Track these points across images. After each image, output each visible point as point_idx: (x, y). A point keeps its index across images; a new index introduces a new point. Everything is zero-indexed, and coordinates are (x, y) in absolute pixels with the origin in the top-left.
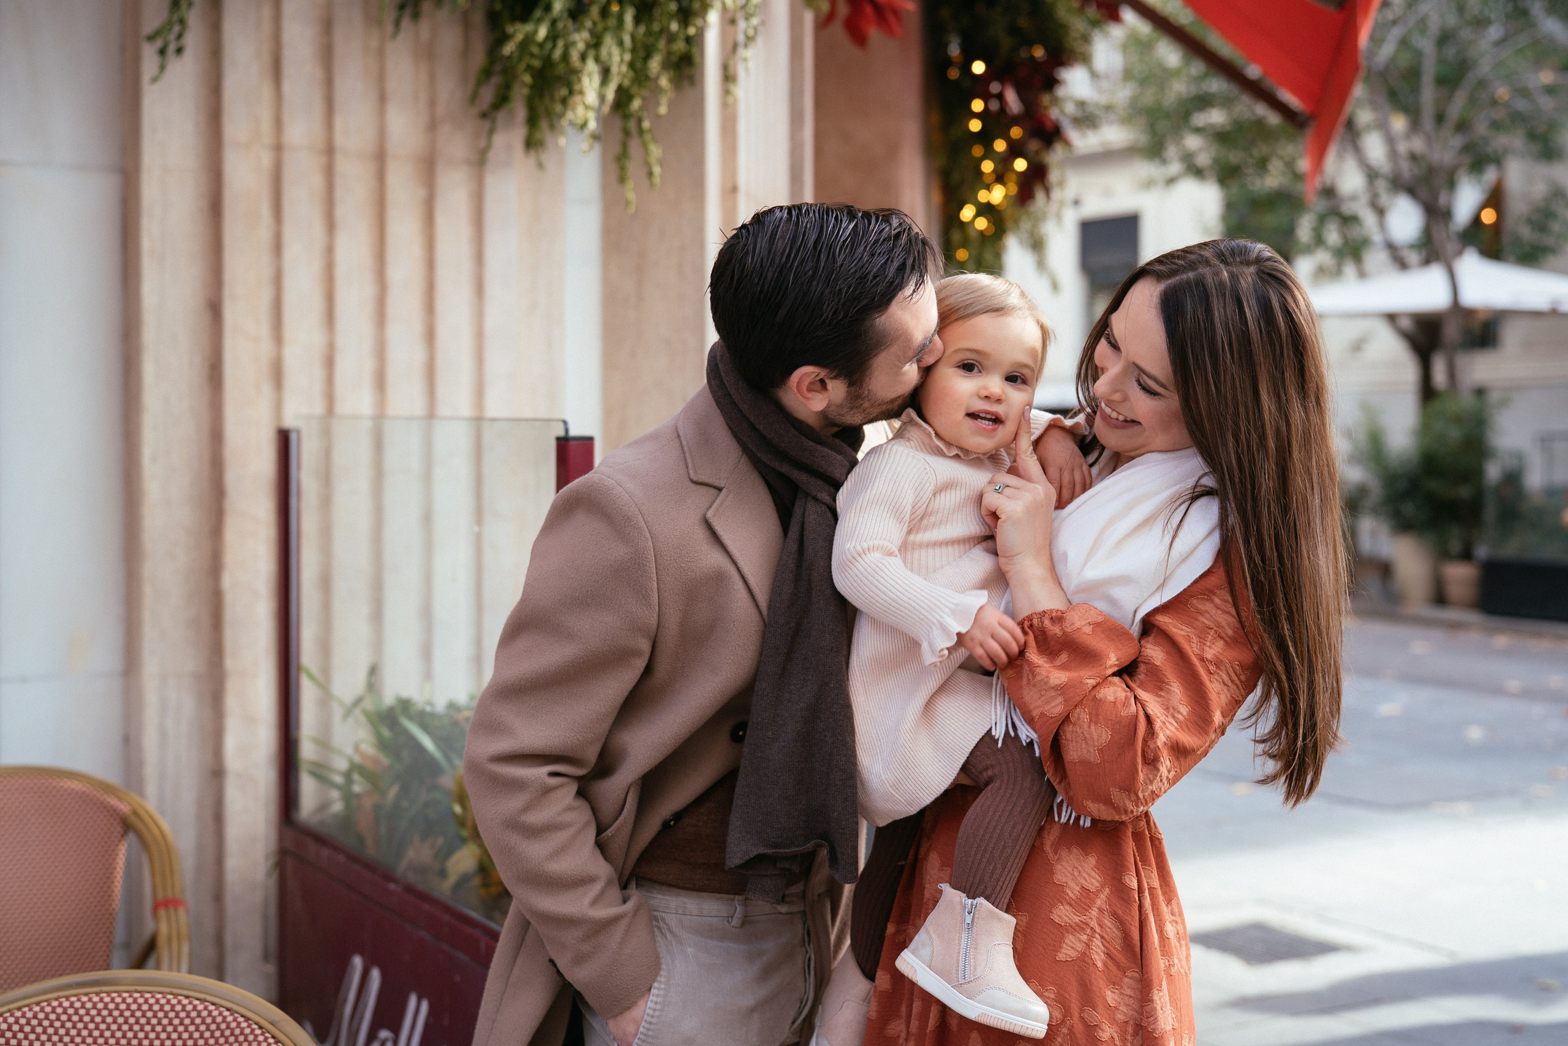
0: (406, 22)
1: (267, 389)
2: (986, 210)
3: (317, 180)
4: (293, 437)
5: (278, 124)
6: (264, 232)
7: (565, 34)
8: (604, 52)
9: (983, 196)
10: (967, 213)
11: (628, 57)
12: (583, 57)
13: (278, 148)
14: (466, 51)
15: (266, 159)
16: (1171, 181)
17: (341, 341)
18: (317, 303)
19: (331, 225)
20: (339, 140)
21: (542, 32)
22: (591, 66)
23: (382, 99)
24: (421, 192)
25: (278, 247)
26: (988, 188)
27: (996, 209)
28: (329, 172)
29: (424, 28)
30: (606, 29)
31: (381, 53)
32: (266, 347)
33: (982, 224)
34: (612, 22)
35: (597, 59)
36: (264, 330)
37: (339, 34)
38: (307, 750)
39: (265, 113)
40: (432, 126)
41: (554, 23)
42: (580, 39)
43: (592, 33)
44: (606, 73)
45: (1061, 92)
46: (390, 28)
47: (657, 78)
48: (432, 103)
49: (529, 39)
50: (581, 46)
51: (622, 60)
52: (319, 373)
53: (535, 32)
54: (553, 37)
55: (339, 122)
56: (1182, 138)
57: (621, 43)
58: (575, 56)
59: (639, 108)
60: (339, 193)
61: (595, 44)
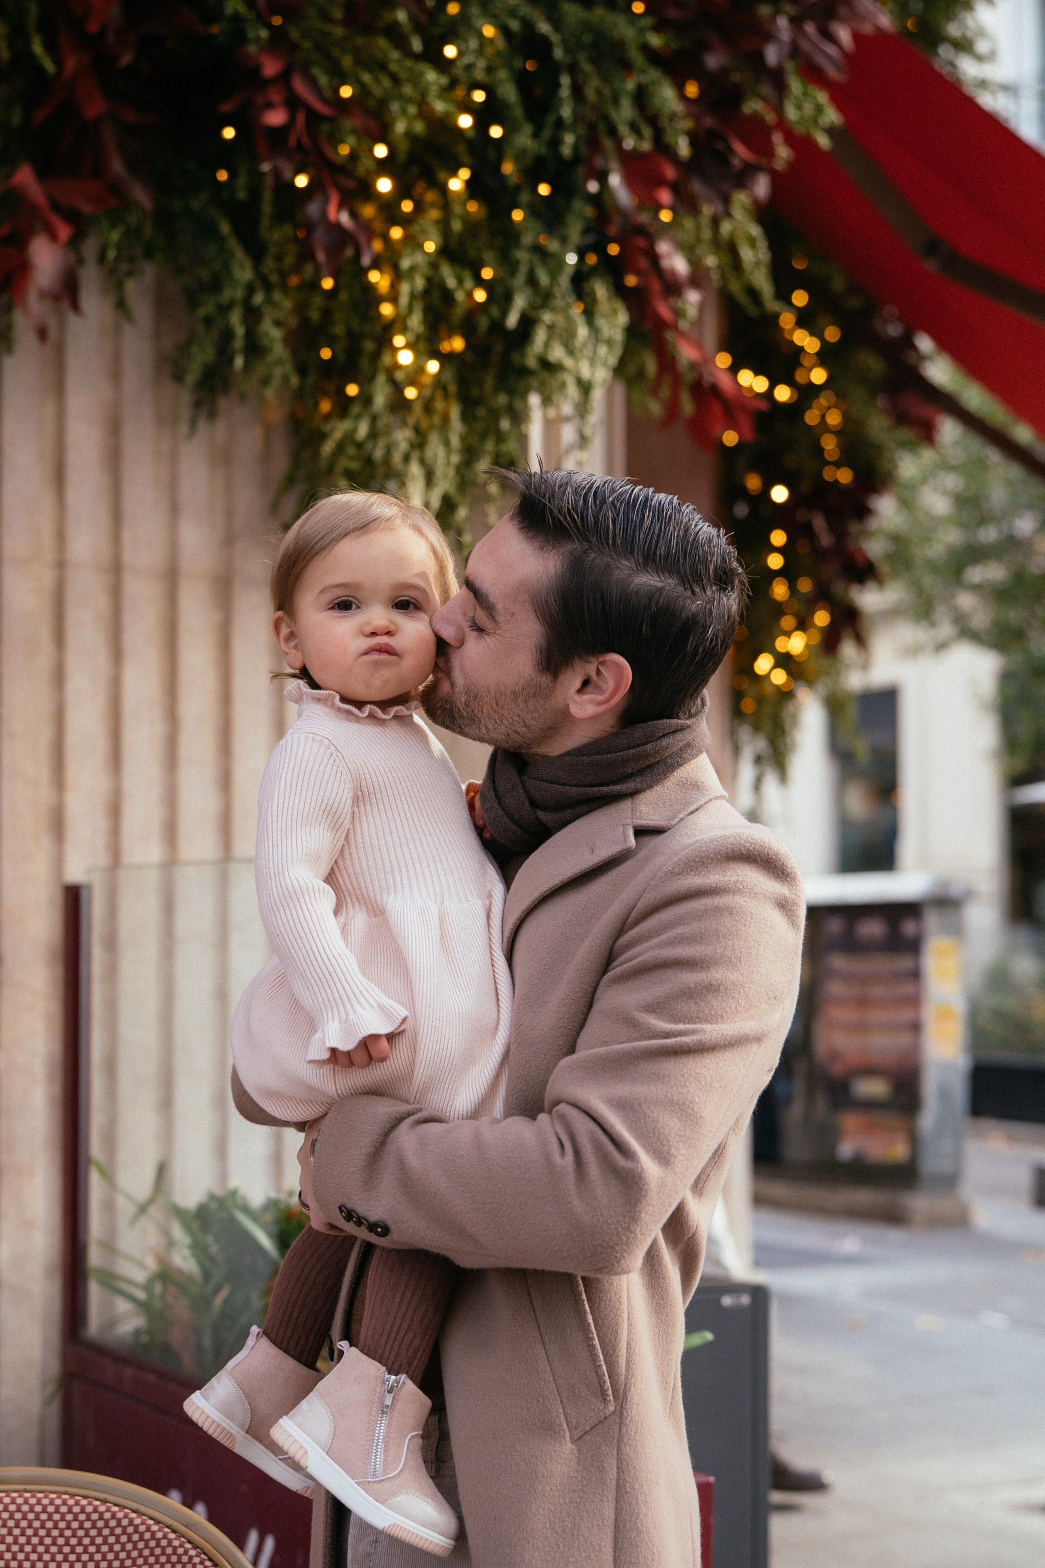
0: (202, 424)
1: (46, 842)
2: (784, 661)
3: (102, 602)
4: (84, 894)
5: (61, 536)
6: (44, 662)
7: (388, 431)
8: (429, 453)
9: (783, 644)
10: (763, 664)
11: (455, 459)
12: (406, 459)
13: (61, 565)
14: (266, 457)
15: (47, 577)
16: (941, 647)
17: (128, 786)
18: (101, 744)
19: (117, 654)
20: (128, 556)
21: (363, 430)
22: (415, 470)
23: (174, 509)
24: (216, 617)
25: (59, 678)
26: (788, 634)
27: (795, 661)
28: (116, 593)
29: (221, 427)
30: (431, 427)
31: (173, 458)
32: (45, 792)
33: (779, 677)
34: (437, 419)
35: (422, 462)
36: (44, 773)
37: (129, 433)
38: (95, 1257)
39: (46, 525)
40: (229, 540)
41: (374, 419)
42: (402, 437)
43: (417, 430)
44: (430, 478)
45: (873, 524)
46: (184, 428)
47: (485, 484)
48: (229, 515)
49: (349, 438)
50: (403, 446)
51: (448, 463)
52: (102, 824)
53: (355, 430)
54: (373, 435)
55: (127, 535)
56: (953, 596)
57: (447, 443)
58: (397, 458)
59: (466, 518)
60: (128, 617)
61: (419, 443)
